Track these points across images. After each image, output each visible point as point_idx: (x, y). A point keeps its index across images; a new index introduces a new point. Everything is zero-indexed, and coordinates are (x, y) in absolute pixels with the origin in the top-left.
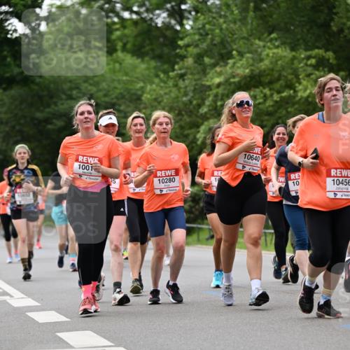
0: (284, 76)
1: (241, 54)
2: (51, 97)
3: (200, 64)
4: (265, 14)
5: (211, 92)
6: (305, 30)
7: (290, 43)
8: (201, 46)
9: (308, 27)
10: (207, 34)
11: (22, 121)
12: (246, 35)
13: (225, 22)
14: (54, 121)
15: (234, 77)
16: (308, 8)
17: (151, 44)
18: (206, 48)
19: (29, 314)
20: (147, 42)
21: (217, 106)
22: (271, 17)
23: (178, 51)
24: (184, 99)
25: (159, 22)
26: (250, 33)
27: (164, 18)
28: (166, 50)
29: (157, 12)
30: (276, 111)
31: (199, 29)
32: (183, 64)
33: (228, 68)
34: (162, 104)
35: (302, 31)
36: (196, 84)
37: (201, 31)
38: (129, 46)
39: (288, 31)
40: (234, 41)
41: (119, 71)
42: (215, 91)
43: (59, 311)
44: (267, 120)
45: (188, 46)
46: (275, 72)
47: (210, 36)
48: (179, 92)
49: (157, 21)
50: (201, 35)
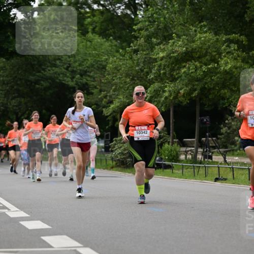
0: (209, 53)
1: (179, 36)
2: (40, 65)
3: (149, 43)
4: (197, 7)
5: (156, 64)
6: (225, 20)
7: (214, 29)
8: (150, 30)
9: (227, 18)
10: (155, 22)
11: (19, 82)
12: (182, 22)
13: (168, 13)
14: (42, 82)
15: (173, 53)
16: (228, 4)
17: (114, 28)
18: (153, 31)
19: (22, 223)
20: (111, 27)
21: (160, 74)
22: (201, 9)
23: (133, 33)
24: (137, 68)
25: (119, 12)
26: (186, 21)
27: (123, 9)
28: (124, 32)
29: (118, 5)
30: (203, 79)
31: (149, 17)
32: (137, 42)
33: (169, 46)
34: (121, 71)
35: (224, 20)
36: (146, 58)
37: (150, 19)
38: (97, 29)
39: (213, 19)
40: (174, 27)
41: (90, 47)
42: (159, 63)
43: (43, 221)
44: (197, 85)
45: (140, 29)
46: (203, 50)
47: (157, 23)
48: (133, 63)
49: (118, 11)
50: (150, 22)
